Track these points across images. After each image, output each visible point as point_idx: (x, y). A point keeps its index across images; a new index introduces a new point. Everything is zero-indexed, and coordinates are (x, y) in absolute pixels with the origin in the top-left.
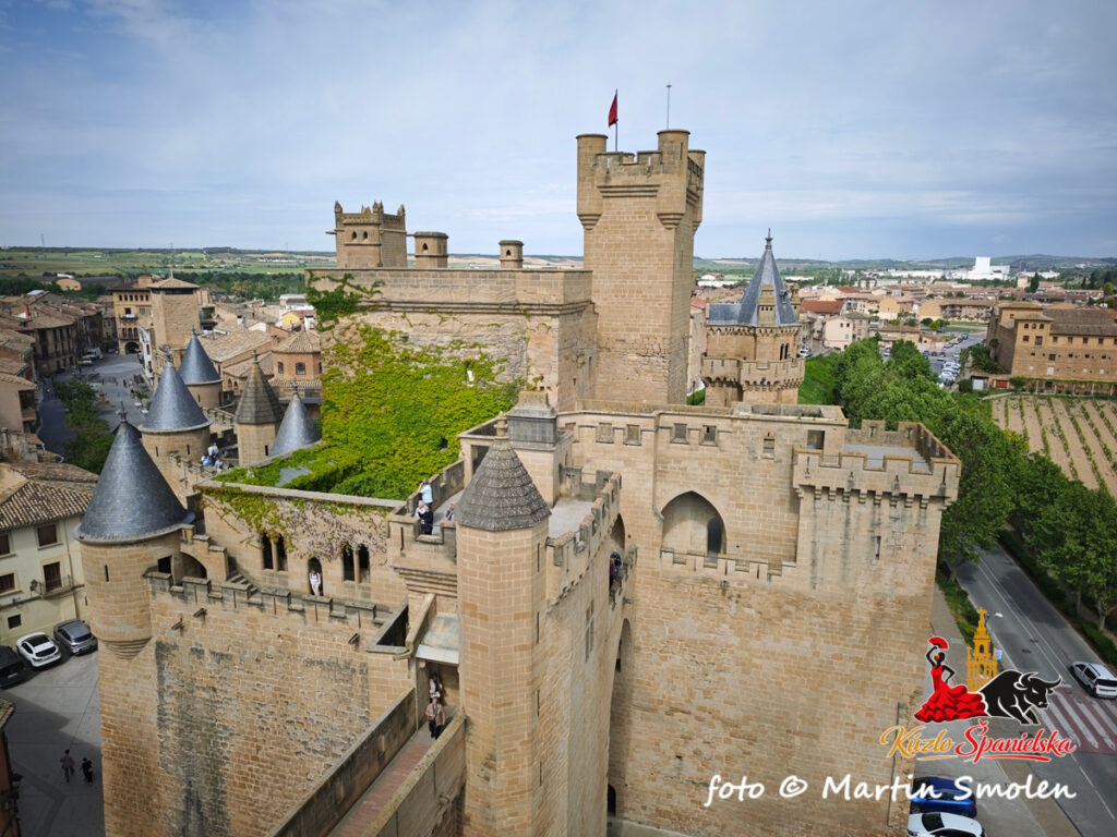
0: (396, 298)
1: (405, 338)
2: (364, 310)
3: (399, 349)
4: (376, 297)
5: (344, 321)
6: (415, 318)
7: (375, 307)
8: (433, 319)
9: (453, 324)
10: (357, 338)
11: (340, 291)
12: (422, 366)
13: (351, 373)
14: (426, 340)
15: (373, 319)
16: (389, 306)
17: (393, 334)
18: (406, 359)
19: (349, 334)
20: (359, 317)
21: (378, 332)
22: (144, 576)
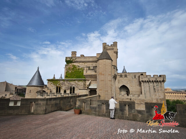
0: (78, 60)
1: (79, 66)
2: (73, 63)
3: (78, 68)
4: (75, 60)
5: (70, 64)
6: (81, 63)
7: (75, 62)
8: (83, 64)
9: (86, 64)
10: (72, 66)
11: (70, 60)
12: (81, 70)
13: (70, 72)
14: (82, 67)
15: (74, 64)
16: (77, 62)
17: (77, 66)
18: (79, 69)
19: (71, 66)
20: (72, 64)
21: (75, 66)
22: (36, 92)
